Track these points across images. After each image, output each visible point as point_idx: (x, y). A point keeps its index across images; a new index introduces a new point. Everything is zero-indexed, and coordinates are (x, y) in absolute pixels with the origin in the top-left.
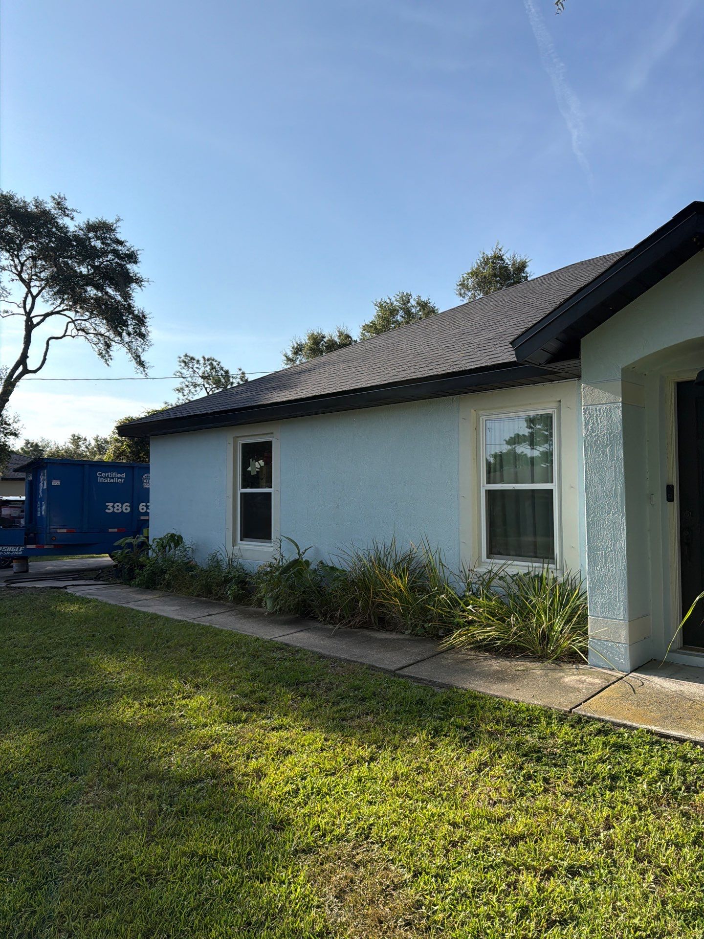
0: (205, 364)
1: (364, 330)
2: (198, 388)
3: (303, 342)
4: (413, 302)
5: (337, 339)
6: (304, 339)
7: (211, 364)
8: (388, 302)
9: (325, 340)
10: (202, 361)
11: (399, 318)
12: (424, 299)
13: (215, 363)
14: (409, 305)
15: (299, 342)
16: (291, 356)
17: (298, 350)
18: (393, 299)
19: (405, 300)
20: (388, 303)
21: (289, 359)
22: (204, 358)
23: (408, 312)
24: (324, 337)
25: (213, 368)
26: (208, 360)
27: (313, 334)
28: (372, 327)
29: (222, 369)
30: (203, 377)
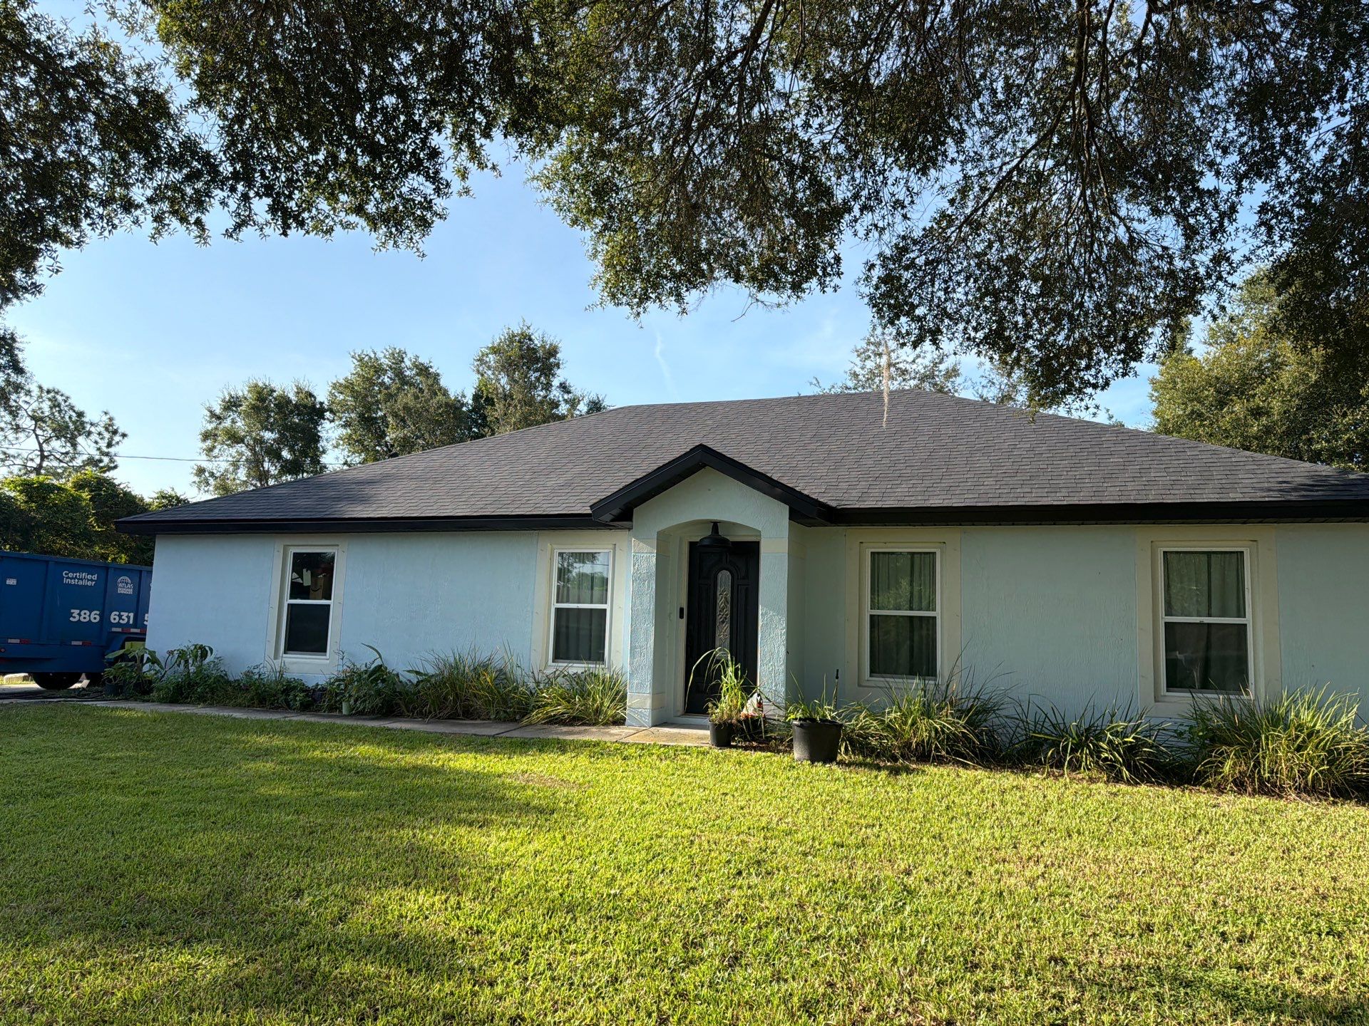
0: (40, 397)
1: (334, 388)
2: (22, 435)
3: (240, 394)
4: (408, 363)
5: (294, 398)
6: (242, 390)
7: (53, 400)
8: (372, 356)
9: (275, 394)
10: (36, 392)
11: (386, 380)
12: (423, 360)
13: (59, 398)
14: (403, 365)
15: (233, 393)
16: (218, 411)
17: (232, 404)
18: (380, 355)
19: (398, 358)
20: (370, 358)
21: (213, 415)
22: (40, 387)
23: (399, 374)
24: (273, 391)
25: (55, 405)
26: (48, 392)
27: (256, 386)
28: (346, 387)
29: (72, 408)
30: (33, 418)
